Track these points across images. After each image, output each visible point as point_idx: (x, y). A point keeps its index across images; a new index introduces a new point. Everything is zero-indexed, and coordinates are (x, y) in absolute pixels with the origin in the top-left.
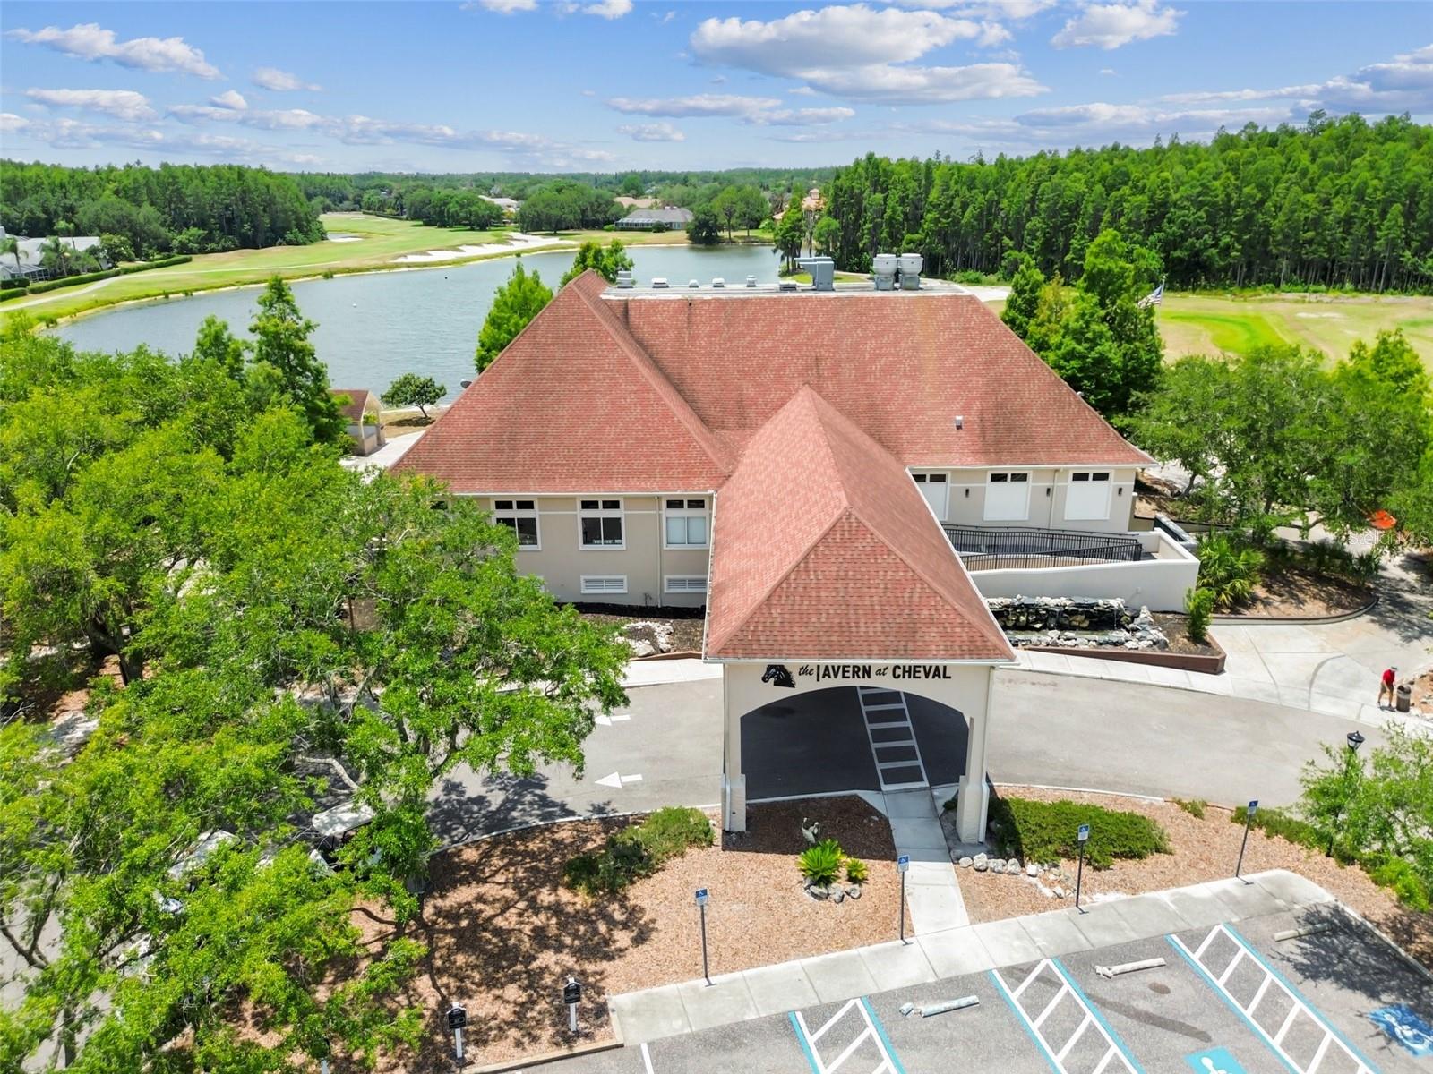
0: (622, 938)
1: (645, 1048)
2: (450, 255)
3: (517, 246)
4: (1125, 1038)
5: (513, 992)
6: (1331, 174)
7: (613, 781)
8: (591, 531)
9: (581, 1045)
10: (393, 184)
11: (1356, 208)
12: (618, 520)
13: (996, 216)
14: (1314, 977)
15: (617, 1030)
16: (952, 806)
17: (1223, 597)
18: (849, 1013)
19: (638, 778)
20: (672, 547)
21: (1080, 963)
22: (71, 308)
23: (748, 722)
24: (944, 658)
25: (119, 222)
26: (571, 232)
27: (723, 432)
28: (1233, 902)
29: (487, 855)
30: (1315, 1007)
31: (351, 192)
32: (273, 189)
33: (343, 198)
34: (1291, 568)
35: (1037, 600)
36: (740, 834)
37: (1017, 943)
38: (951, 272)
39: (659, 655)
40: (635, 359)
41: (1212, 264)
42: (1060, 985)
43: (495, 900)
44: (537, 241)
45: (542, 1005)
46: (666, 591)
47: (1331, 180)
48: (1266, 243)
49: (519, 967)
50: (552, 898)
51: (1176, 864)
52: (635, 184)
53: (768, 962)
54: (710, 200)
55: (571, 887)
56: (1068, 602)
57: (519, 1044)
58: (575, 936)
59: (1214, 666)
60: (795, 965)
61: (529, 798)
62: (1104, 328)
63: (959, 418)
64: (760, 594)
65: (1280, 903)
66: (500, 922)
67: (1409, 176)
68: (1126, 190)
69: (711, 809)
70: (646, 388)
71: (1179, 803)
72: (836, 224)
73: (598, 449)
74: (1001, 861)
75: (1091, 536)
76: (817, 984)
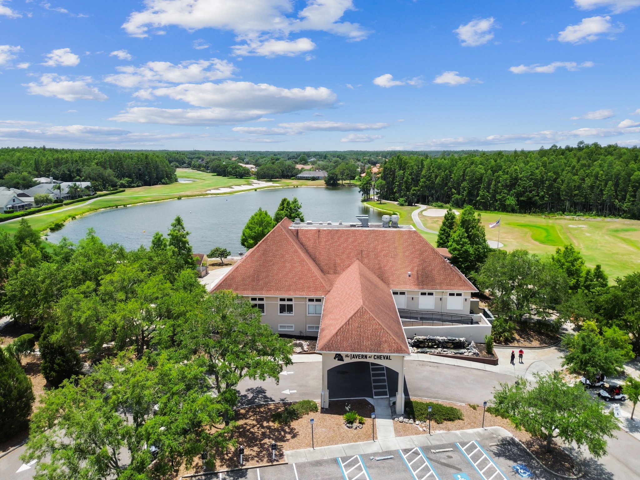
0: (288, 436)
1: (294, 465)
2: (228, 190)
3: (255, 186)
4: (435, 468)
5: (256, 449)
6: (585, 168)
7: (287, 392)
8: (283, 309)
9: (275, 463)
10: (204, 156)
11: (595, 183)
12: (292, 305)
13: (449, 181)
14: (499, 456)
15: (286, 459)
16: (394, 403)
17: (501, 338)
18: (354, 459)
19: (295, 391)
20: (310, 315)
21: (427, 449)
22: (81, 212)
23: (330, 372)
24: (389, 353)
25: (98, 176)
26: (277, 180)
27: (328, 275)
28: (479, 435)
29: (247, 411)
30: (496, 464)
31: (187, 160)
32: (158, 162)
33: (184, 163)
34: (530, 329)
35: (435, 337)
36: (326, 409)
37: (408, 443)
38: (432, 202)
39: (304, 352)
40: (299, 250)
41: (537, 203)
42: (419, 454)
43: (250, 424)
44: (263, 184)
45: (264, 452)
46: (307, 330)
47: (584, 171)
48: (559, 194)
49: (258, 442)
50: (268, 424)
51: (464, 423)
52: (303, 158)
53: (332, 445)
54: (334, 168)
55: (273, 421)
56: (446, 339)
57: (257, 461)
58: (274, 435)
59: (495, 363)
60: (340, 446)
61: (260, 396)
62: (466, 240)
63: (409, 273)
64: (334, 332)
65: (495, 436)
66: (252, 430)
67: (615, 170)
68: (500, 173)
69: (318, 401)
70: (303, 260)
71: (470, 405)
72: (384, 182)
73: (286, 281)
74: (407, 420)
75: (456, 315)
76: (346, 451)
